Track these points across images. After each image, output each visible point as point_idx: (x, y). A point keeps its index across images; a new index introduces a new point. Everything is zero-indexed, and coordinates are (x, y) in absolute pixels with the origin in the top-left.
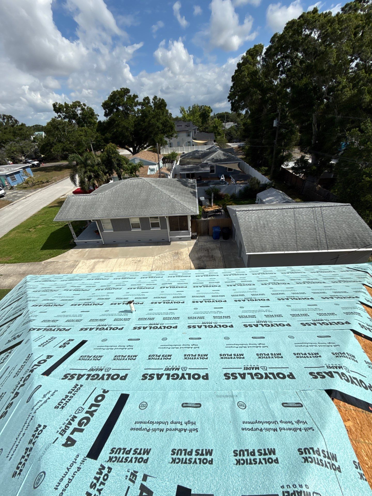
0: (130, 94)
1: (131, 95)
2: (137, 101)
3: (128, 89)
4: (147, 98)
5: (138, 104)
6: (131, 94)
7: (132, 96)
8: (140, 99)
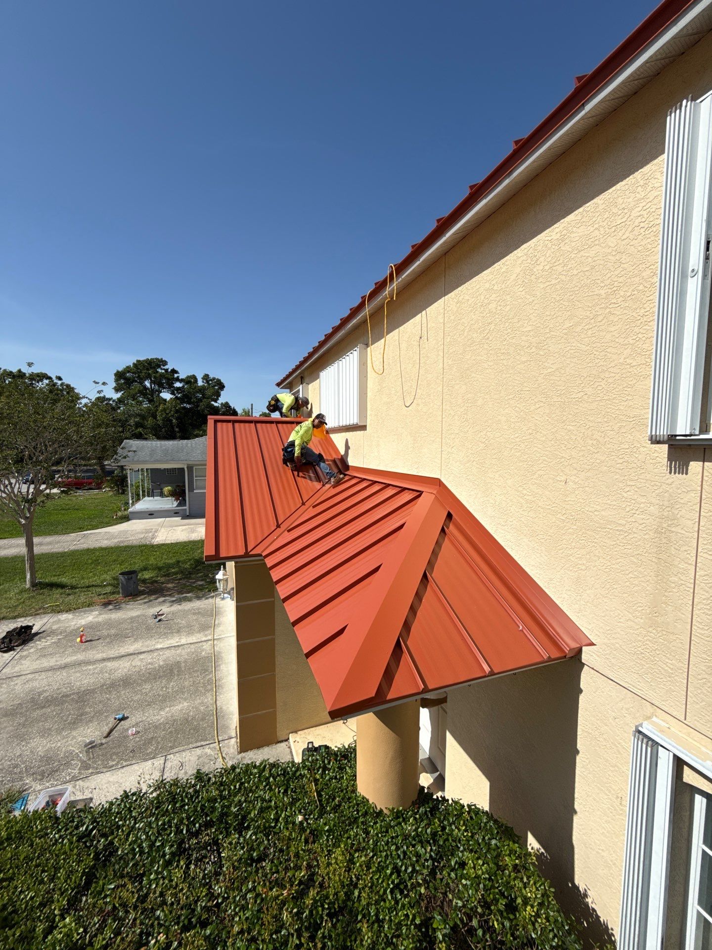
0: (166, 367)
1: (167, 369)
2: (178, 377)
3: (165, 361)
4: (194, 377)
5: (178, 379)
6: (169, 367)
7: (169, 370)
8: (182, 376)
